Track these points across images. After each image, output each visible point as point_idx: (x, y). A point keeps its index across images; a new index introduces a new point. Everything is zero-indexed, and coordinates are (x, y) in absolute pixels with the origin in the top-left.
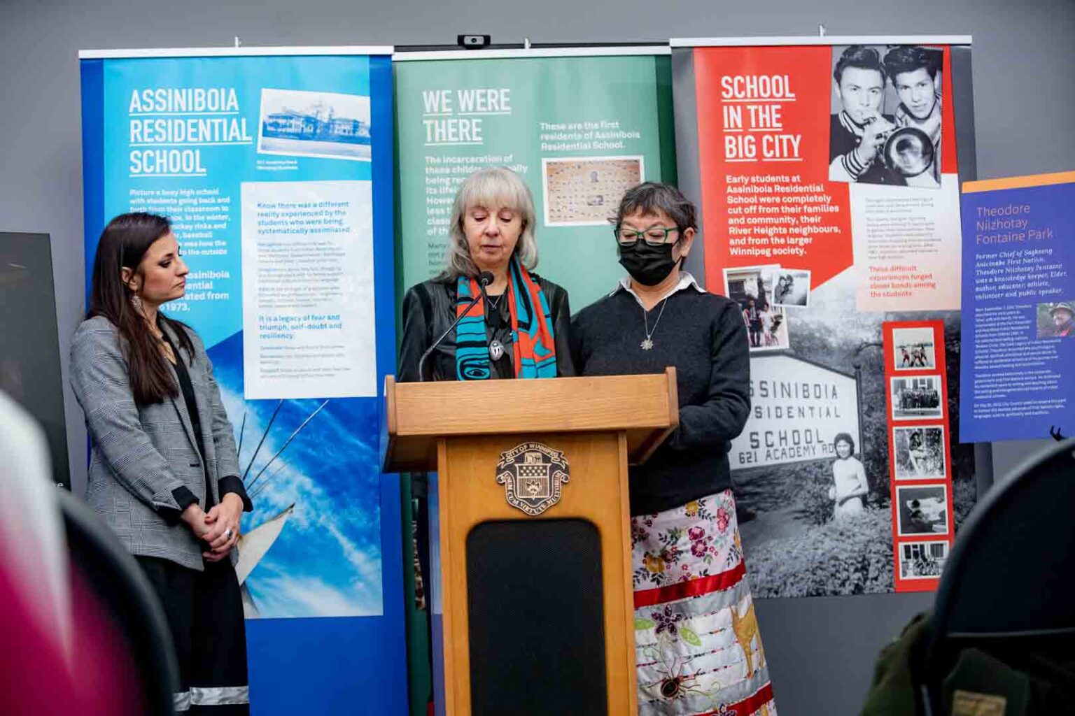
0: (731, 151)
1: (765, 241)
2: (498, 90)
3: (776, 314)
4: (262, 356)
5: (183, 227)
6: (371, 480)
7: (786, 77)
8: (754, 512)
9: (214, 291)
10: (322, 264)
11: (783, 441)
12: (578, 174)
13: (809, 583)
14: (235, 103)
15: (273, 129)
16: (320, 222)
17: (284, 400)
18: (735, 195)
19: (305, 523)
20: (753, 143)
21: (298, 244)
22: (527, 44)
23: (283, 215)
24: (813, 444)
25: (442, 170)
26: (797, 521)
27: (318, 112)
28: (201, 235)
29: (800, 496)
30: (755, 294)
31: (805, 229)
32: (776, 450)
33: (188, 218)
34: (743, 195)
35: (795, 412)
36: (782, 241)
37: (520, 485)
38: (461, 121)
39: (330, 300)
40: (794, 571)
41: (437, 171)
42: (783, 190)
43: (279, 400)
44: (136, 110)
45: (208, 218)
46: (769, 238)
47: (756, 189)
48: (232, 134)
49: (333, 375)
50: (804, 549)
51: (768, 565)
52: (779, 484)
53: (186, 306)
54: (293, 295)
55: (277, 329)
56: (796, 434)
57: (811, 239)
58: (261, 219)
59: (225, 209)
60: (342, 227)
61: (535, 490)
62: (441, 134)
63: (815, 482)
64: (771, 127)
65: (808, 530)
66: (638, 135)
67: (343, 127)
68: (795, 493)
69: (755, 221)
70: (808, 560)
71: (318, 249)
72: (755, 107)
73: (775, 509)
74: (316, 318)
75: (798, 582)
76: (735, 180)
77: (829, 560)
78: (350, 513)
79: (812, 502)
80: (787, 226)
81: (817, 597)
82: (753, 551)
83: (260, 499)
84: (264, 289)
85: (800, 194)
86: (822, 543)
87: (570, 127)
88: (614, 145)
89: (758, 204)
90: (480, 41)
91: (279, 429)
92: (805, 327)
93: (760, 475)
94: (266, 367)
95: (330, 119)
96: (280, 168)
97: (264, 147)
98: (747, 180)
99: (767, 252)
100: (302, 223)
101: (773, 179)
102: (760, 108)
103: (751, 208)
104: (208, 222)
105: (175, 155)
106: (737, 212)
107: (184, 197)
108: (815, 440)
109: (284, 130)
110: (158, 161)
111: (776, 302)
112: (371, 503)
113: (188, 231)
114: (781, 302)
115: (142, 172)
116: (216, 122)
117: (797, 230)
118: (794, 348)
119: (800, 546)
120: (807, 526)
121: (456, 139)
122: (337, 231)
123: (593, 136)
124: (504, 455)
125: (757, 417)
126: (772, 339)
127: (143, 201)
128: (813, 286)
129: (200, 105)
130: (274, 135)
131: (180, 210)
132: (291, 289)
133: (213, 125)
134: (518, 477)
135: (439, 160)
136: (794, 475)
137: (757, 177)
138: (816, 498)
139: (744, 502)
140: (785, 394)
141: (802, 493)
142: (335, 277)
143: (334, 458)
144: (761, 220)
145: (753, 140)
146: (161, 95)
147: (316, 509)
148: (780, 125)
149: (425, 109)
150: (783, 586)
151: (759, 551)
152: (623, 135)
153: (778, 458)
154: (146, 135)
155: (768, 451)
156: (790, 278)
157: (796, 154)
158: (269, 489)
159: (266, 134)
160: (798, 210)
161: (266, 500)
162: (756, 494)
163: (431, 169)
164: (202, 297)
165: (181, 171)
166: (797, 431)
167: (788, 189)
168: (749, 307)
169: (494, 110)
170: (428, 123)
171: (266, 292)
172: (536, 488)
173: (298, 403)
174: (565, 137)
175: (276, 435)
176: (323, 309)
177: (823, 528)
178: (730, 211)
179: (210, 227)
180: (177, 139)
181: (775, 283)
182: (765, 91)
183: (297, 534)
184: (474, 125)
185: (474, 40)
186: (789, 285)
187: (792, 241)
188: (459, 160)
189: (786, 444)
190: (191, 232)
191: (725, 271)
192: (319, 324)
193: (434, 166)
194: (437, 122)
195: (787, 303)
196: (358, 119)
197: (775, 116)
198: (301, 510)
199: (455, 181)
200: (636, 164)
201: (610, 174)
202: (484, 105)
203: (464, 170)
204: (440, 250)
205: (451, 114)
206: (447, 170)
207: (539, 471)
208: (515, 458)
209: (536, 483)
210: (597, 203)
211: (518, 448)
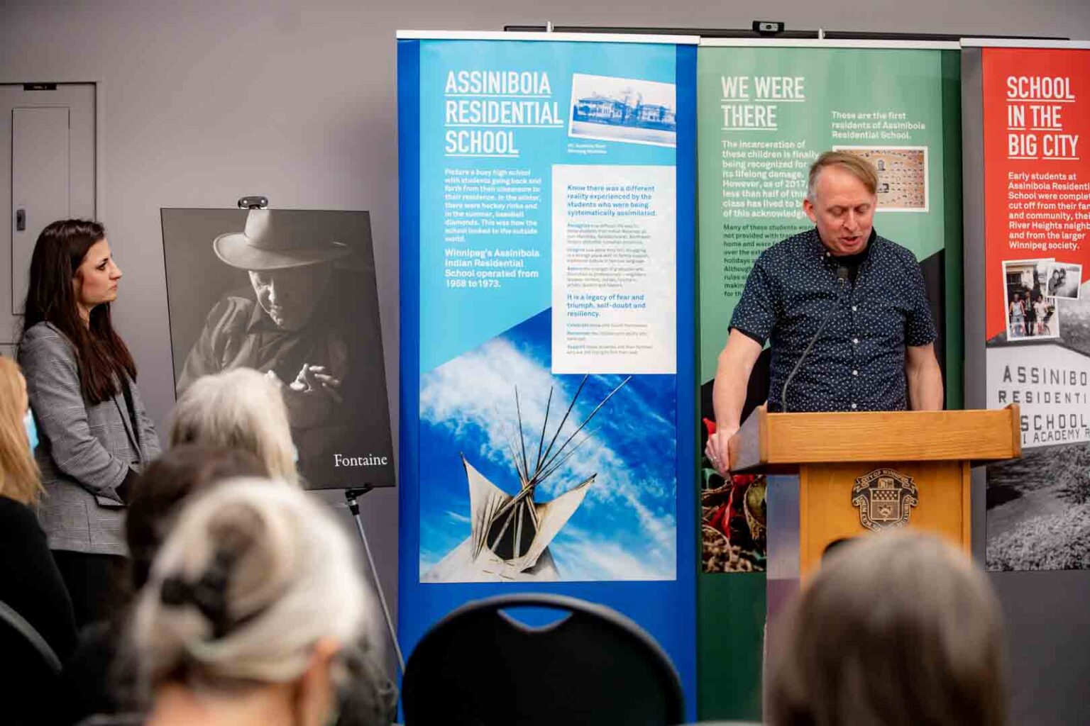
0: (1014, 149)
1: (1042, 235)
2: (794, 80)
3: (1049, 305)
4: (569, 333)
5: (495, 206)
6: (669, 453)
7: (1067, 80)
8: (1020, 490)
9: (523, 269)
10: (627, 246)
11: (1050, 425)
13: (1068, 557)
14: (548, 88)
15: (583, 113)
16: (627, 205)
17: (589, 376)
18: (1017, 191)
19: (605, 493)
20: (1034, 142)
21: (606, 225)
22: (821, 34)
23: (591, 197)
24: (1077, 428)
25: (739, 155)
26: (1059, 500)
27: (627, 98)
28: (513, 215)
29: (1063, 476)
30: (1031, 286)
31: (1079, 226)
32: (1043, 433)
33: (501, 197)
34: (1024, 191)
35: (1062, 398)
36: (1058, 236)
37: (873, 508)
38: (757, 108)
39: (634, 280)
40: (1054, 546)
41: (733, 155)
42: (1060, 187)
43: (584, 375)
44: (451, 90)
45: (520, 198)
46: (1045, 232)
47: (1035, 186)
48: (544, 117)
49: (635, 353)
50: (1064, 526)
51: (1031, 540)
52: (1044, 465)
53: (497, 281)
54: (601, 274)
55: (584, 307)
56: (1062, 418)
57: (1084, 235)
58: (569, 200)
59: (538, 190)
60: (647, 210)
61: (886, 513)
62: (737, 119)
63: (1077, 464)
64: (1052, 127)
65: (1069, 508)
66: (923, 127)
67: (650, 114)
68: (1058, 473)
69: (1033, 216)
70: (1068, 536)
71: (624, 231)
72: (1038, 107)
73: (1040, 488)
74: (621, 298)
75: (1057, 556)
76: (1017, 177)
77: (1086, 536)
78: (649, 484)
79: (1074, 483)
80: (1063, 221)
81: (1074, 570)
82: (1019, 527)
83: (564, 468)
84: (573, 269)
85: (1076, 192)
86: (1081, 520)
87: (860, 117)
88: (899, 136)
89: (1037, 200)
90: (775, 28)
91: (583, 403)
92: (1074, 317)
93: (1027, 456)
94: (573, 343)
95: (638, 105)
96: (590, 151)
97: (574, 131)
98: (1027, 178)
99: (1043, 247)
100: (609, 205)
101: (1052, 177)
102: (1043, 107)
103: (1030, 204)
104: (520, 203)
105: (489, 136)
106: (1017, 208)
107: (498, 177)
108: (1079, 426)
109: (594, 115)
110: (473, 141)
111: (1049, 294)
112: (668, 474)
113: (500, 211)
114: (1054, 294)
115: (457, 151)
116: (529, 104)
117: (1071, 226)
118: (1064, 338)
119: (1060, 523)
120: (1068, 504)
121: (752, 124)
122: (642, 214)
123: (881, 126)
124: (860, 480)
125: (1028, 401)
126: (1044, 328)
127: (458, 180)
128: (1083, 280)
129: (513, 87)
130: (585, 119)
131: (493, 189)
132: (598, 269)
133: (525, 107)
134: (872, 501)
135: (735, 145)
136: (1058, 457)
137: (1037, 175)
138: (1078, 479)
139: (1013, 481)
140: (1054, 381)
141: (1066, 473)
142: (639, 259)
143: (636, 432)
144: (1040, 215)
145: (1035, 139)
146: (476, 77)
147: (616, 479)
148: (1060, 125)
149: (723, 95)
150: (1044, 560)
151: (1023, 527)
152: (909, 126)
153: (1045, 441)
154: (461, 116)
155: (1036, 434)
156: (1063, 271)
157: (1074, 154)
158: (573, 460)
159: (576, 117)
160: (1073, 206)
161: (570, 470)
162: (1023, 474)
163: (728, 153)
164: (513, 274)
165: (495, 152)
166: (1063, 416)
167: (1065, 187)
168: (1025, 299)
169: (788, 97)
170: (726, 108)
171: (574, 272)
172: (888, 510)
173: (602, 378)
174: (855, 126)
175: (581, 408)
176: (628, 289)
177: (1082, 507)
178: (1011, 206)
179: (522, 206)
180: (490, 121)
181: (1049, 276)
182: (1047, 93)
183: (597, 502)
184: (769, 111)
185: (769, 27)
186: (1062, 278)
187: (1067, 236)
188: (754, 145)
189: (1053, 427)
190: (503, 212)
191: (1004, 263)
192: (624, 302)
193: (732, 150)
194: (734, 107)
195: (1059, 295)
196: (665, 106)
197: (1056, 116)
198: (603, 480)
199: (750, 165)
200: (920, 154)
201: (896, 163)
202: (778, 92)
203: (759, 155)
204: (735, 232)
205: (747, 100)
206: (743, 155)
207: (891, 495)
208: (870, 483)
209: (888, 506)
210: (883, 191)
211: (872, 474)
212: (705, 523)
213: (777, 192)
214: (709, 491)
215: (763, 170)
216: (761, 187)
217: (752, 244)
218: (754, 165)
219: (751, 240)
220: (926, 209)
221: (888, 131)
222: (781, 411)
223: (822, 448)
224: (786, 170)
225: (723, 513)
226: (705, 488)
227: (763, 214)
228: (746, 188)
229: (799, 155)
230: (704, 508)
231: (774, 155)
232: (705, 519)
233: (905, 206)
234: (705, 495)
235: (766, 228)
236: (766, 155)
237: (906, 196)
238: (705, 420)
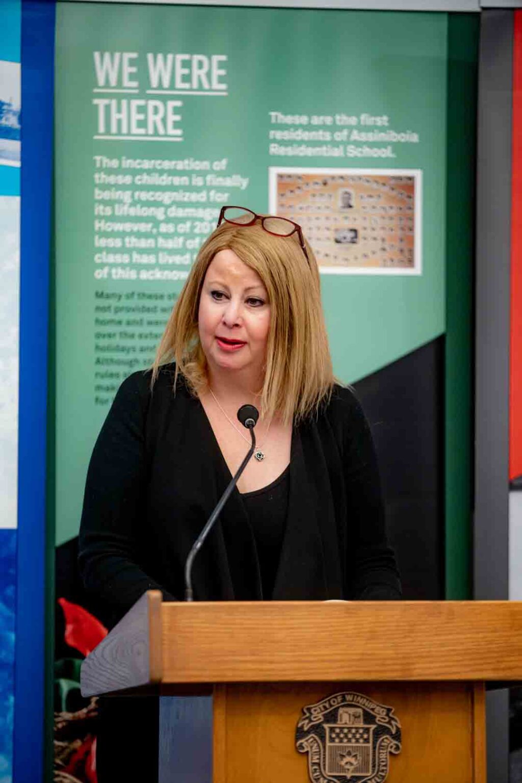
2: (210, 59)
12: (322, 195)
25: (120, 179)
37: (330, 755)
38: (152, 103)
41: (112, 179)
61: (351, 764)
62: (119, 122)
66: (415, 138)
87: (316, 120)
88: (376, 153)
121: (142, 131)
123: (349, 136)
124: (309, 710)
134: (328, 744)
135: (114, 163)
149: (96, 82)
152: (393, 136)
163: (103, 176)
169: (201, 88)
170: (101, 103)
172: (353, 760)
174: (306, 135)
184: (170, 110)
188: (147, 164)
193: (110, 171)
194: (114, 103)
196: (3, 100)
199: (139, 196)
200: (409, 182)
201: (371, 196)
202: (187, 78)
203: (155, 180)
204: (113, 302)
205: (136, 91)
206: (128, 179)
207: (358, 736)
208: (324, 715)
209: (354, 754)
210: (349, 239)
211: (329, 700)
212: (59, 767)
213: (181, 240)
214: (66, 715)
215: (157, 204)
216: (155, 231)
217: (140, 323)
218: (144, 196)
219: (136, 316)
220: (417, 270)
221: (358, 144)
222: (182, 598)
223: (249, 658)
224: (196, 205)
225: (88, 753)
226: (59, 710)
227: (158, 275)
228: (131, 233)
229: (219, 182)
230: (57, 743)
231: (177, 181)
232: (58, 761)
233: (385, 266)
234: (58, 722)
235: (162, 297)
236: (165, 180)
237: (384, 249)
238: (62, 601)
